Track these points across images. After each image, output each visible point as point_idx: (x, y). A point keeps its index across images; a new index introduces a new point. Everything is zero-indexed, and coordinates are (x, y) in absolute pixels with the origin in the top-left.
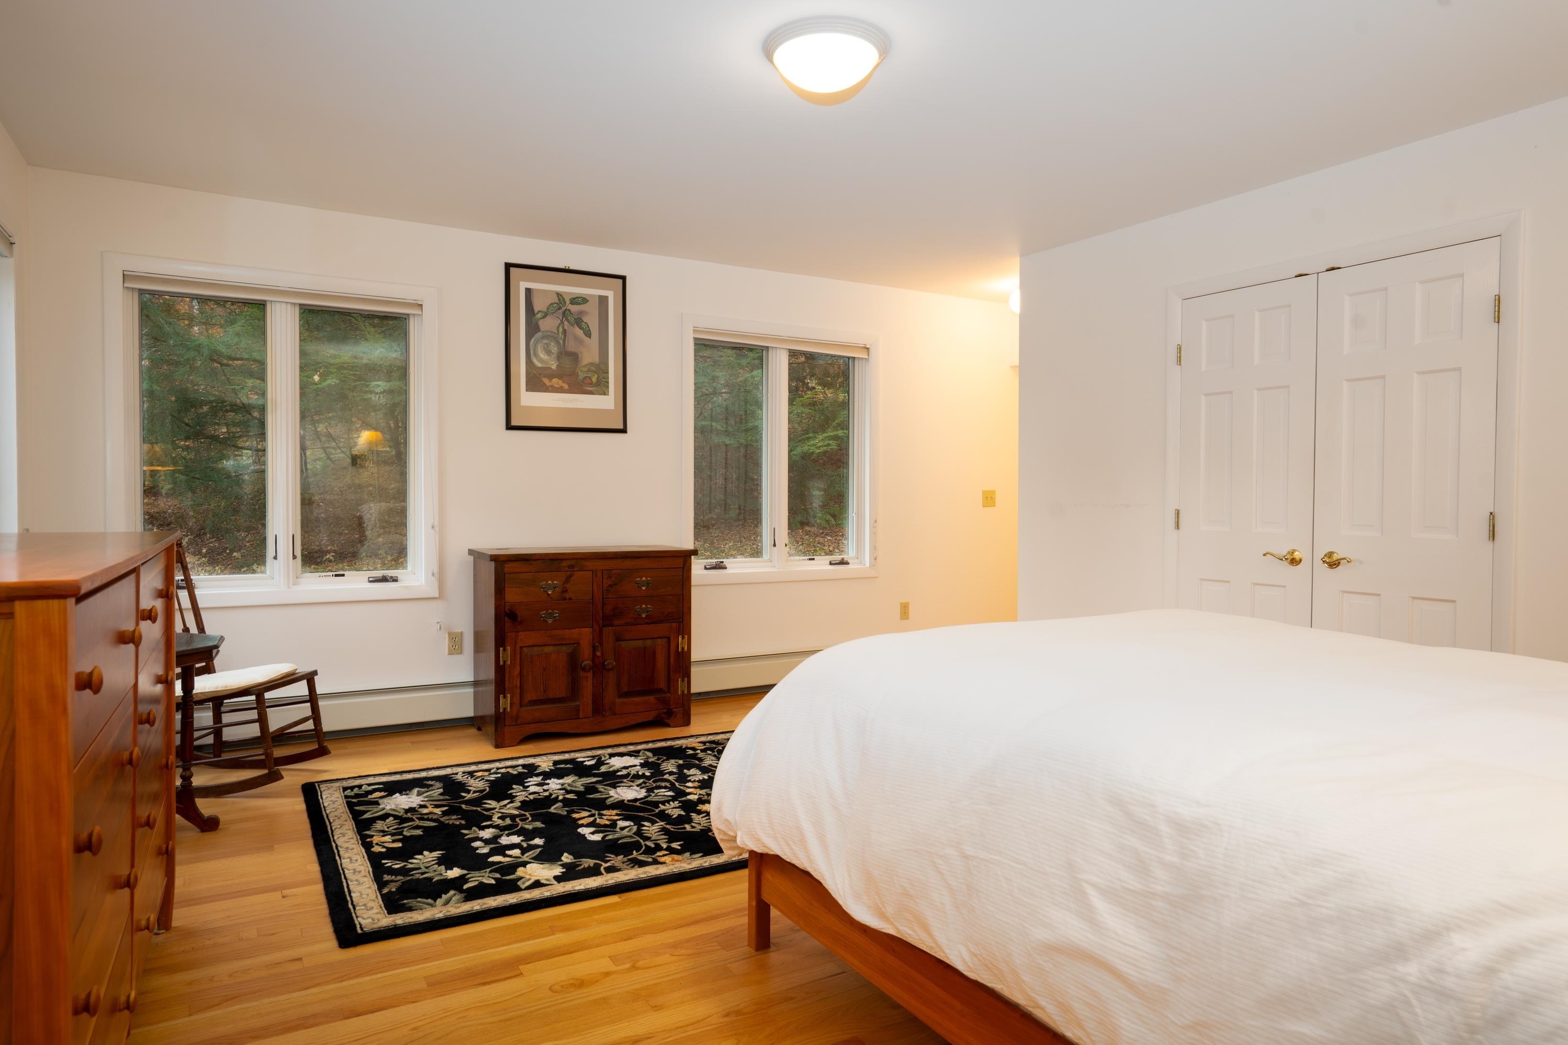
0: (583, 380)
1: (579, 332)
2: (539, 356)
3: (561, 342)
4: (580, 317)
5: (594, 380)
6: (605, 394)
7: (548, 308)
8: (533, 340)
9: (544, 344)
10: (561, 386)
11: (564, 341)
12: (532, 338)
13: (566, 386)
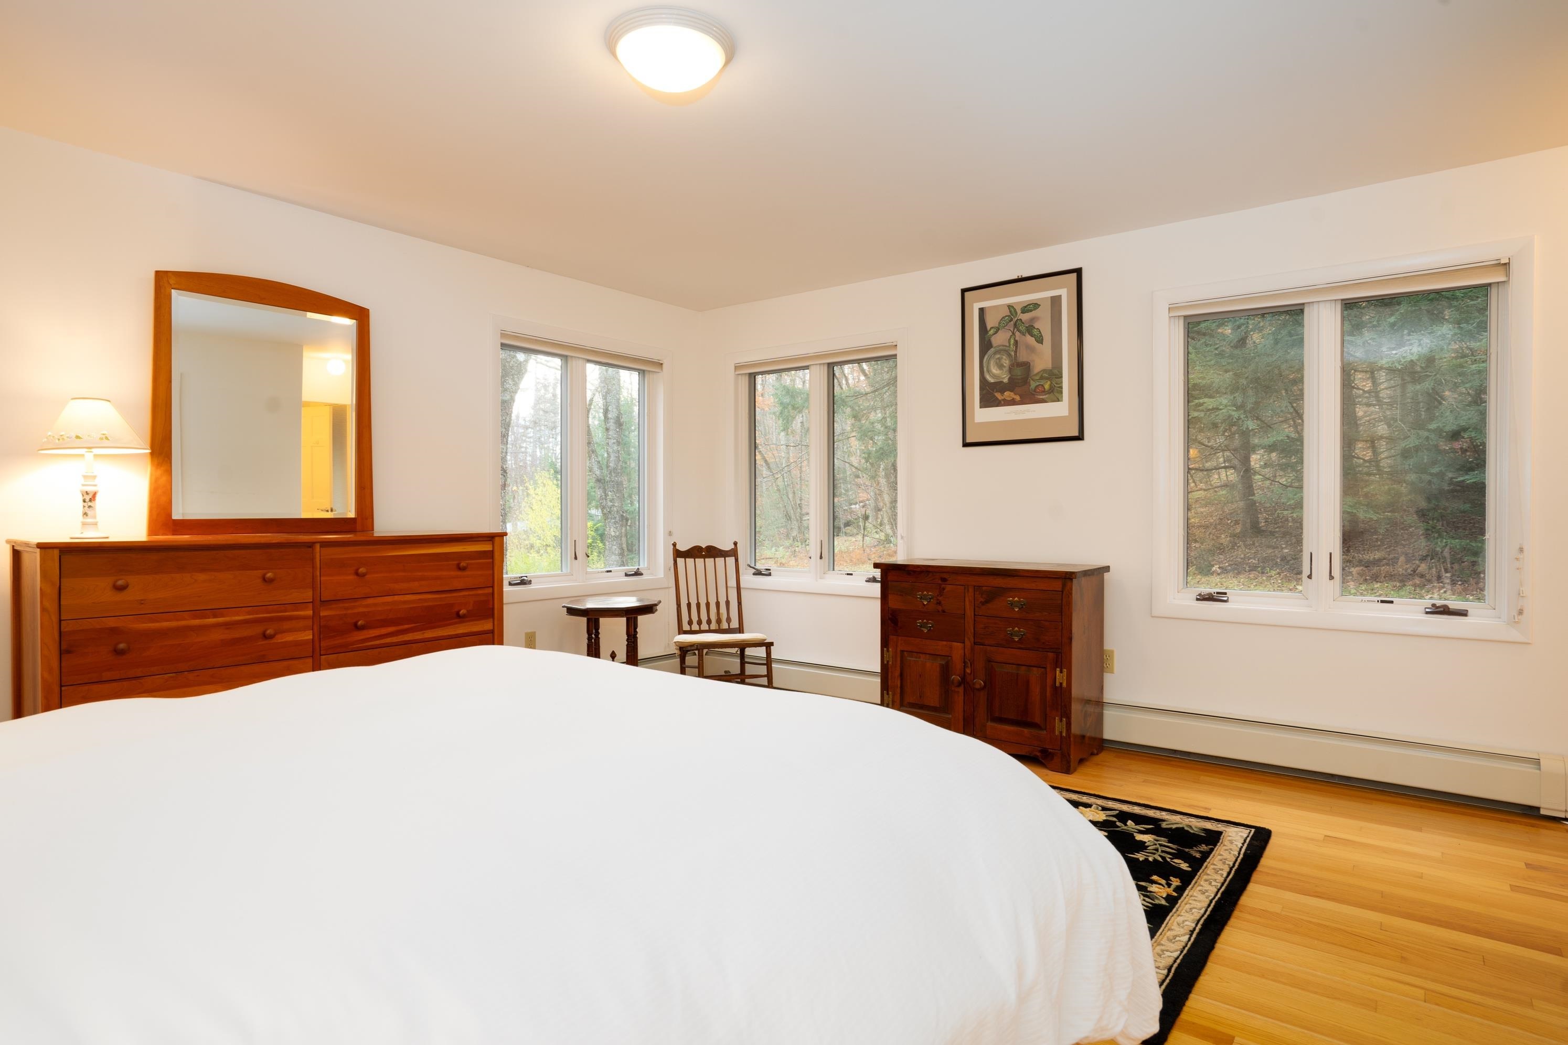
0: (1035, 390)
1: (1030, 340)
2: (991, 371)
3: (1013, 353)
4: (1031, 324)
5: (1047, 387)
6: (1059, 401)
7: (1000, 323)
8: (986, 357)
9: (997, 359)
10: (1013, 399)
11: (1016, 352)
12: (985, 355)
13: (1018, 398)
